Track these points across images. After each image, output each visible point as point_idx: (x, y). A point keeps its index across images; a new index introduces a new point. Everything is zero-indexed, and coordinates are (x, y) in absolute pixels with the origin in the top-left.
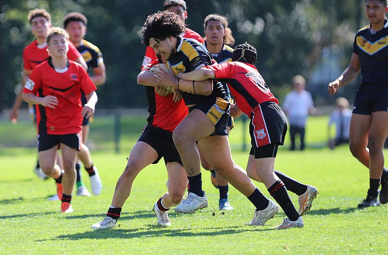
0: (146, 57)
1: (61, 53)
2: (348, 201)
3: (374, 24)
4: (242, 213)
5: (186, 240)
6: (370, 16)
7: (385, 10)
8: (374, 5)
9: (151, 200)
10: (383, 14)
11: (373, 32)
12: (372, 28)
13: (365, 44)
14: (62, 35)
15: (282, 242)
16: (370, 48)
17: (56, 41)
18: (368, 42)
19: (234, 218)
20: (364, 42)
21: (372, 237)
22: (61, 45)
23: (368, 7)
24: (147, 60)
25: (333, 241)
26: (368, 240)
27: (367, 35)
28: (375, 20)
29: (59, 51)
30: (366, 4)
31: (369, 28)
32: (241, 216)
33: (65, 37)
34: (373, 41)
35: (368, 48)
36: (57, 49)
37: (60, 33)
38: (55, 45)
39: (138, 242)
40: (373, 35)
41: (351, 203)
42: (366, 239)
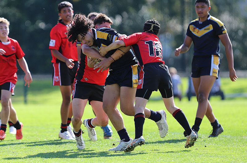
0: (51, 40)
1: (5, 35)
2: (176, 135)
3: (202, 18)
4: (107, 143)
5: (71, 161)
6: (199, 13)
7: (208, 9)
8: (201, 5)
9: (47, 134)
10: (207, 12)
11: (200, 23)
12: (200, 21)
13: (195, 30)
14: (5, 24)
15: (133, 162)
16: (199, 32)
17: (2, 27)
18: (197, 29)
19: (102, 146)
20: (194, 29)
21: (192, 158)
22: (5, 30)
23: (198, 7)
24: (52, 41)
25: (167, 161)
26: (190, 161)
27: (197, 25)
28: (203, 15)
29: (3, 33)
30: (196, 5)
31: (198, 20)
32: (107, 145)
33: (7, 25)
34: (200, 28)
35: (197, 33)
36: (2, 33)
37: (4, 22)
38: (1, 29)
39: (39, 162)
40: (201, 24)
41: (179, 136)
42: (188, 160)
